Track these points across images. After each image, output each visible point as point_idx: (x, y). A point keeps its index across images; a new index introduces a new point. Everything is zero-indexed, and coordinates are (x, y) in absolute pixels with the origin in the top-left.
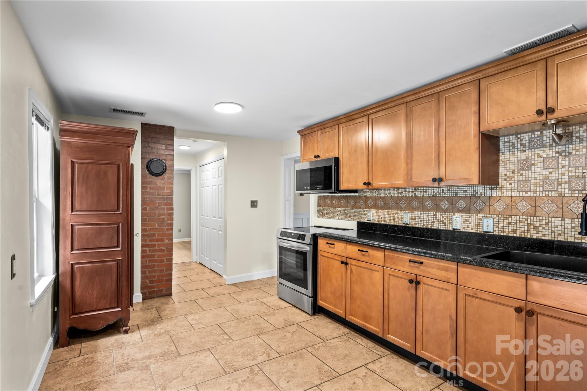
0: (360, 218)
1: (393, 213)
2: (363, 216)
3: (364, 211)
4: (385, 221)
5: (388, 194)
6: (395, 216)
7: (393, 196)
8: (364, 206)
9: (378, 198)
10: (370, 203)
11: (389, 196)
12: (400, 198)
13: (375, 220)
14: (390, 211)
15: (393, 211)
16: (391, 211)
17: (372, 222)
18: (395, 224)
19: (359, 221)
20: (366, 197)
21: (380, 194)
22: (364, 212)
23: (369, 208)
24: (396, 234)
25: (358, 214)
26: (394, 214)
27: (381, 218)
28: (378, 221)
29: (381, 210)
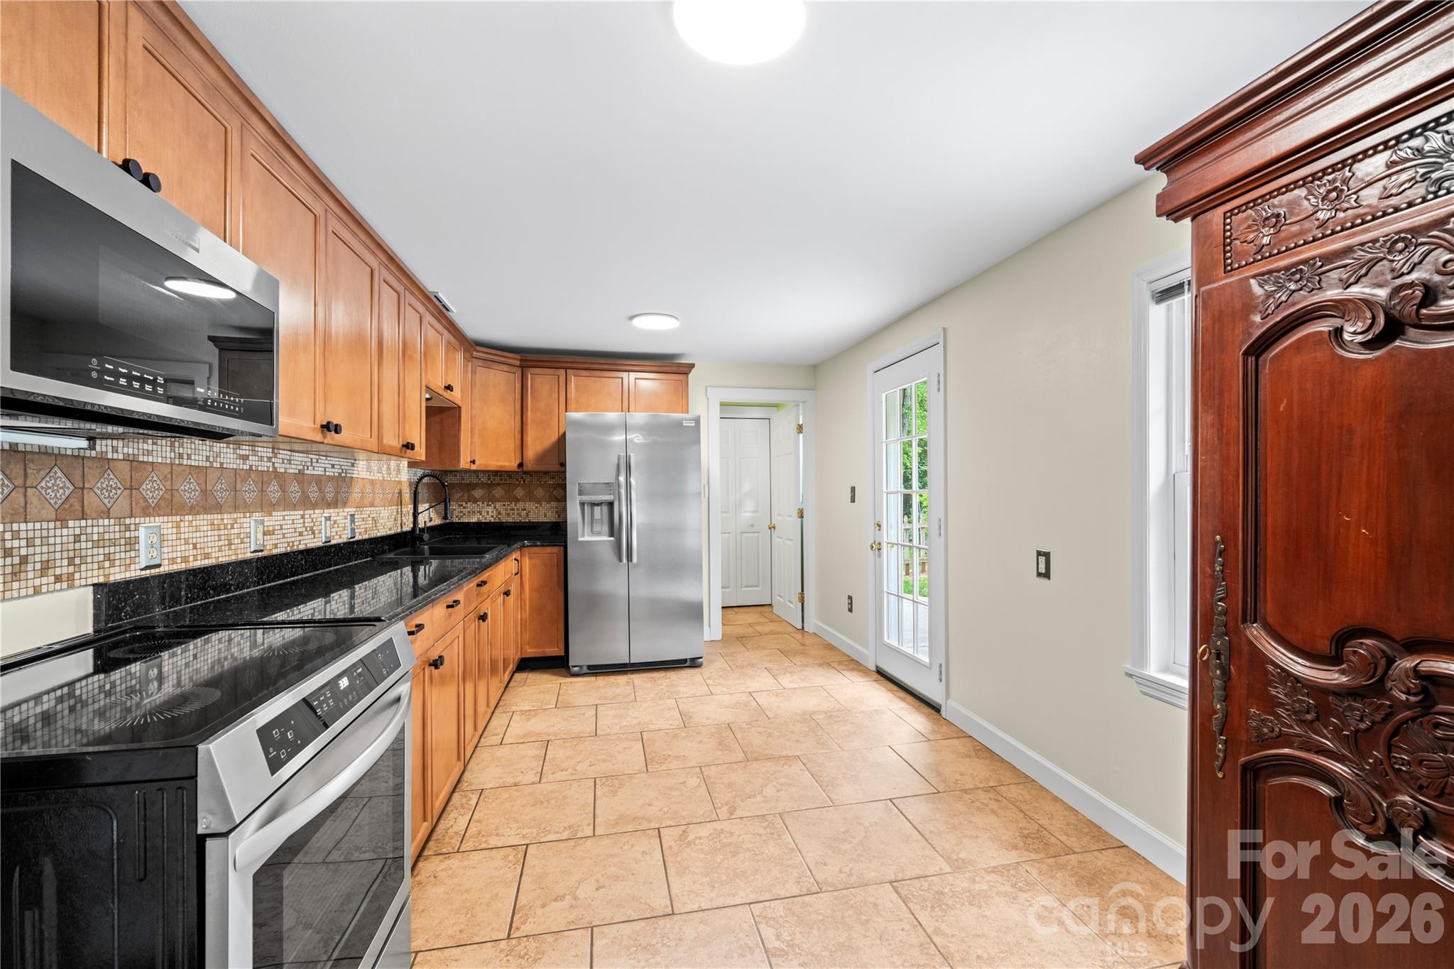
0: (107, 564)
1: (225, 521)
2: (119, 553)
3: (128, 528)
4: (207, 556)
5: (211, 459)
6: (232, 531)
7: (225, 466)
8: (123, 504)
9: (182, 468)
10: (151, 489)
11: (215, 465)
12: (243, 473)
13: (173, 561)
14: (216, 517)
15: (225, 516)
16: (219, 516)
17: (162, 570)
18: (234, 557)
19: (102, 580)
20: (132, 461)
21: (189, 457)
22: (128, 535)
23: (147, 511)
24: (248, 588)
25: (97, 544)
26: (229, 526)
27: (195, 547)
28: (185, 559)
29: (190, 517)
